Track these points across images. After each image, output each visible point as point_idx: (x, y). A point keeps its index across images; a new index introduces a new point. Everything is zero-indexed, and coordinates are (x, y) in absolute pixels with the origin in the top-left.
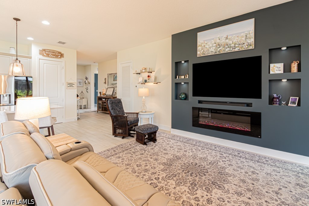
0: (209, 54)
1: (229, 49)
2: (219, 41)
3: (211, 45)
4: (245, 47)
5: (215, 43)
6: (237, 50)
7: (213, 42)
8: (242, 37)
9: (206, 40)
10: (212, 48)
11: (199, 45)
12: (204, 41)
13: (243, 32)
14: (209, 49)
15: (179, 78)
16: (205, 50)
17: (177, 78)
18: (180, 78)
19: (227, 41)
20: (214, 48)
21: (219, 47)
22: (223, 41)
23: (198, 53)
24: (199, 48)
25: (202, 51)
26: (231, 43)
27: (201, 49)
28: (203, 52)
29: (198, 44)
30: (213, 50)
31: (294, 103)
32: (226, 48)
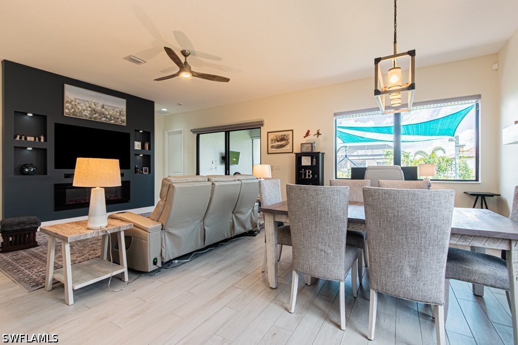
0: (82, 118)
1: (105, 119)
2: (94, 106)
3: (84, 108)
4: (119, 123)
5: (90, 107)
6: (112, 122)
7: (88, 105)
8: (117, 112)
9: (79, 99)
10: (86, 111)
11: (68, 101)
12: (76, 99)
13: (118, 108)
14: (83, 111)
15: (20, 138)
16: (77, 110)
17: (18, 138)
18: (23, 139)
19: (103, 110)
20: (89, 112)
21: (94, 113)
22: (99, 108)
23: (66, 111)
24: (66, 105)
25: (73, 110)
26: (107, 113)
27: (70, 107)
28: (73, 112)
29: (66, 99)
30: (87, 114)
31: (146, 171)
32: (103, 117)
